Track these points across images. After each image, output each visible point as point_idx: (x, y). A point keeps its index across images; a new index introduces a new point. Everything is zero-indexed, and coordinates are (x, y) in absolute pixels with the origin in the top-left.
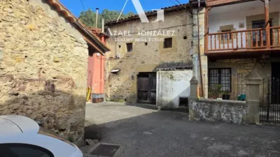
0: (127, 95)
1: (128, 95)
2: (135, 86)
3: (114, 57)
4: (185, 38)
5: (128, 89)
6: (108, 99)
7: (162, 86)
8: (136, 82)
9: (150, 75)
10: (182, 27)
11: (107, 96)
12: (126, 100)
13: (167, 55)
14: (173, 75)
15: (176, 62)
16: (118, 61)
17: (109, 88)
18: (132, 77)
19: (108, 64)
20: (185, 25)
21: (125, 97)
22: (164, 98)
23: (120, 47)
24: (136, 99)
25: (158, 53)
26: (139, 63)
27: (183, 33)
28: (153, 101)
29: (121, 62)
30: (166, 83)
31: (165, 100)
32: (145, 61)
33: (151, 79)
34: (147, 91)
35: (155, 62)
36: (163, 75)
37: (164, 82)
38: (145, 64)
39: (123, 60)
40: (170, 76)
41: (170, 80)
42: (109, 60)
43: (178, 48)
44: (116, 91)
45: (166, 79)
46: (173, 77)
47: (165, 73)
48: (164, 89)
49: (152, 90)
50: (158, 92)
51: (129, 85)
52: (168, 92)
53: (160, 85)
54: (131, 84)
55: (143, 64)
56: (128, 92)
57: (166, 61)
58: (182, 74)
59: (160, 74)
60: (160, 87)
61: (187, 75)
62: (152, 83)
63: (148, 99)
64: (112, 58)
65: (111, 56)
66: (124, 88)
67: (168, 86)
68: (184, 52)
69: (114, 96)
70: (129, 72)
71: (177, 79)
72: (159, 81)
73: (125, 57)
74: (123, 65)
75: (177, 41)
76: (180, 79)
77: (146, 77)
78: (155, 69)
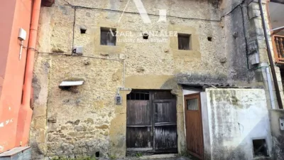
1: (104, 141)
2: (124, 119)
4: (210, 39)
5: (104, 127)
8: (125, 110)
9: (151, 97)
10: (204, 23)
11: (39, 152)
12: (97, 154)
13: (186, 62)
14: (237, 97)
16: (78, 60)
17: (47, 128)
18: (118, 99)
19: (46, 65)
20: (209, 21)
21: (97, 148)
23: (83, 31)
24: (123, 149)
25: (169, 57)
26: (131, 71)
27: (207, 31)
28: (158, 147)
29: (87, 64)
30: (225, 111)
31: (228, 148)
32: (144, 68)
33: (154, 104)
34: (146, 128)
35: (164, 70)
36: (219, 95)
37: (221, 111)
38: (144, 73)
39: (91, 60)
40: (231, 99)
41: (232, 106)
42: (51, 57)
43: (202, 53)
44: (70, 134)
45: (224, 105)
46: (237, 101)
47: (221, 93)
48: (224, 125)
49: (157, 124)
50: (214, 132)
51: (107, 118)
52: (232, 131)
53: (216, 116)
54: (114, 115)
55: (141, 74)
56: (106, 135)
57: (183, 71)
58: (250, 96)
59: (214, 95)
60: (216, 120)
61: (258, 97)
62: (157, 111)
63: (149, 144)
64: (60, 52)
65: (57, 49)
66: (94, 126)
67: (231, 119)
68: (211, 60)
69: (62, 148)
70: (109, 88)
71: (244, 104)
72: (213, 108)
73: (96, 56)
74: (91, 72)
75: (199, 42)
76: (248, 103)
77: (142, 99)
78: (166, 84)
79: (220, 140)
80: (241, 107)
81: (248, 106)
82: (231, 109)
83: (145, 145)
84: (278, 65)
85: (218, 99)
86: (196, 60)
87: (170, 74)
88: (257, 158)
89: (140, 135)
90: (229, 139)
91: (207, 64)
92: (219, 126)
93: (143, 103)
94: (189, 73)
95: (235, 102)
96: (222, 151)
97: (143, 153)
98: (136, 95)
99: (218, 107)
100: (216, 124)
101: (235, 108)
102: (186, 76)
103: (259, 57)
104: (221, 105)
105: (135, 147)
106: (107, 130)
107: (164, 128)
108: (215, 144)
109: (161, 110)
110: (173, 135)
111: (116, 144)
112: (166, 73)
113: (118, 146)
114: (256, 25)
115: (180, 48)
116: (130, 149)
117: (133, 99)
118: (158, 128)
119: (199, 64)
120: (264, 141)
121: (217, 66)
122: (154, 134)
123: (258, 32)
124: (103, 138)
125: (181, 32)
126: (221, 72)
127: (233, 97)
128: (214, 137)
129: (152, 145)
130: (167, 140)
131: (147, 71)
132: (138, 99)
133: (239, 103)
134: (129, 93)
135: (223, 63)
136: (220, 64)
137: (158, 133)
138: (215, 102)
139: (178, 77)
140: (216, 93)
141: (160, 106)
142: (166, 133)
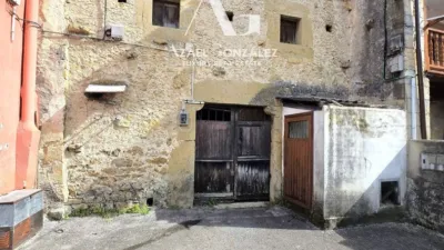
0: (156, 181)
1: (161, 182)
2: (191, 148)
3: (92, 30)
4: (328, 28)
5: (160, 161)
6: (63, 209)
7: (339, 150)
8: (193, 136)
9: (234, 116)
11: (55, 198)
12: (150, 202)
13: (291, 63)
14: (368, 120)
15: (310, 83)
16: (114, 50)
17: (66, 162)
18: (183, 118)
19: (59, 54)
21: (149, 192)
22: (346, 188)
24: (190, 195)
26: (203, 73)
27: (325, 14)
28: (242, 192)
29: (131, 57)
30: (349, 141)
31: (348, 194)
32: (226, 69)
33: (238, 128)
34: (224, 164)
35: (257, 75)
36: (342, 116)
37: (343, 140)
38: (225, 77)
39: (137, 51)
40: (358, 123)
41: (358, 133)
42: (66, 41)
43: (316, 50)
44: (106, 171)
45: (348, 131)
46: (366, 125)
47: (345, 114)
48: (345, 160)
49: (241, 158)
50: (330, 170)
51: (164, 147)
52: (356, 168)
53: (335, 148)
54: (176, 143)
55: (219, 79)
56: (163, 173)
57: (285, 79)
58: (385, 119)
59: (335, 116)
60: (335, 154)
61: (395, 121)
62: (241, 139)
63: (228, 187)
64: (83, 33)
65: (76, 26)
66: (143, 159)
67: (355, 152)
68: (327, 63)
69: (92, 192)
70: (167, 99)
71: (375, 131)
72: (331, 135)
73: (147, 44)
74: (137, 71)
75: (311, 32)
76: (381, 130)
77: (220, 119)
78: (258, 97)
79: (338, 181)
80: (372, 134)
81: (380, 134)
82: (357, 137)
83: (222, 189)
84: (429, 75)
85: (341, 123)
86: (306, 60)
87: (264, 81)
88: (384, 206)
89: (216, 174)
90: (349, 180)
91: (321, 69)
92: (339, 162)
93: (221, 125)
94: (294, 82)
95: (364, 127)
96: (339, 197)
97: (219, 200)
98: (210, 112)
99: (339, 134)
100: (335, 159)
101: (363, 137)
102: (289, 86)
103: (404, 61)
104: (344, 132)
105: (206, 191)
106: (164, 165)
107: (251, 164)
108: (331, 188)
109: (248, 137)
110: (264, 175)
111: (179, 187)
112: (259, 80)
113: (182, 190)
114: (406, 9)
115: (281, 40)
116: (199, 195)
117: (205, 118)
118: (242, 164)
119: (309, 68)
120: (395, 184)
121: (336, 72)
122: (236, 173)
123: (407, 20)
124: (158, 179)
125: (286, 14)
126: (341, 82)
127: (362, 120)
128: (330, 177)
129: (232, 189)
130: (255, 182)
131: (230, 75)
132: (213, 119)
133: (368, 128)
134: (200, 108)
135: (344, 68)
136: (340, 69)
137: (242, 171)
138: (335, 126)
139: (277, 88)
140: (338, 112)
141: (246, 130)
142: (254, 172)
